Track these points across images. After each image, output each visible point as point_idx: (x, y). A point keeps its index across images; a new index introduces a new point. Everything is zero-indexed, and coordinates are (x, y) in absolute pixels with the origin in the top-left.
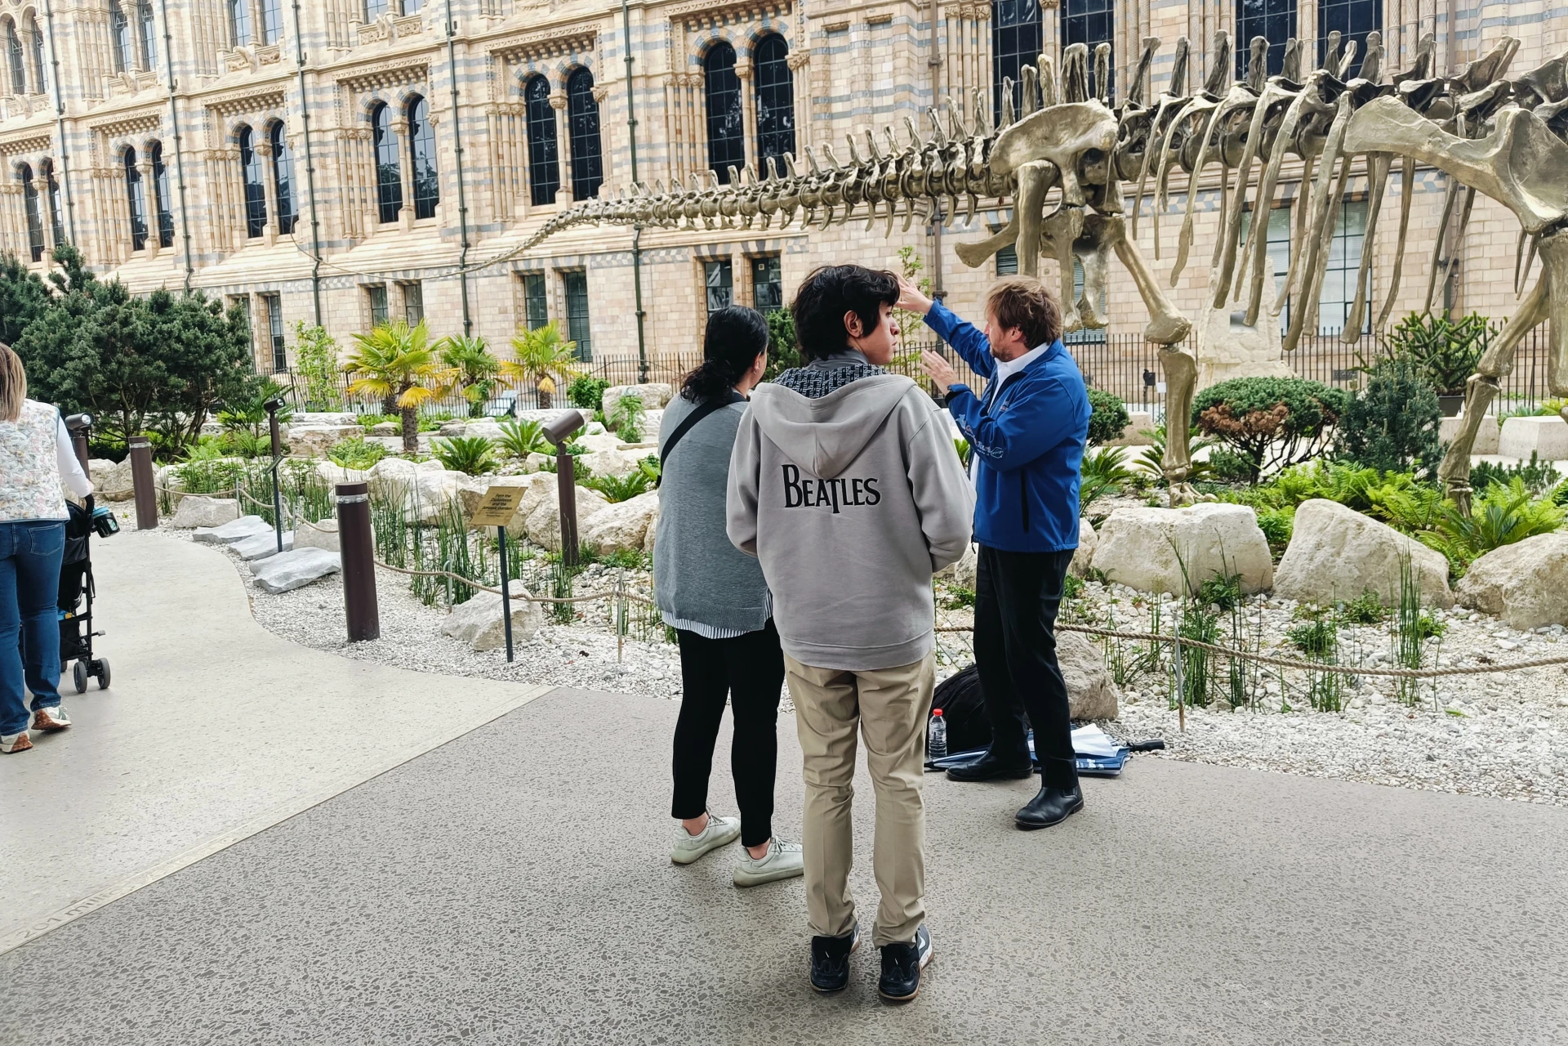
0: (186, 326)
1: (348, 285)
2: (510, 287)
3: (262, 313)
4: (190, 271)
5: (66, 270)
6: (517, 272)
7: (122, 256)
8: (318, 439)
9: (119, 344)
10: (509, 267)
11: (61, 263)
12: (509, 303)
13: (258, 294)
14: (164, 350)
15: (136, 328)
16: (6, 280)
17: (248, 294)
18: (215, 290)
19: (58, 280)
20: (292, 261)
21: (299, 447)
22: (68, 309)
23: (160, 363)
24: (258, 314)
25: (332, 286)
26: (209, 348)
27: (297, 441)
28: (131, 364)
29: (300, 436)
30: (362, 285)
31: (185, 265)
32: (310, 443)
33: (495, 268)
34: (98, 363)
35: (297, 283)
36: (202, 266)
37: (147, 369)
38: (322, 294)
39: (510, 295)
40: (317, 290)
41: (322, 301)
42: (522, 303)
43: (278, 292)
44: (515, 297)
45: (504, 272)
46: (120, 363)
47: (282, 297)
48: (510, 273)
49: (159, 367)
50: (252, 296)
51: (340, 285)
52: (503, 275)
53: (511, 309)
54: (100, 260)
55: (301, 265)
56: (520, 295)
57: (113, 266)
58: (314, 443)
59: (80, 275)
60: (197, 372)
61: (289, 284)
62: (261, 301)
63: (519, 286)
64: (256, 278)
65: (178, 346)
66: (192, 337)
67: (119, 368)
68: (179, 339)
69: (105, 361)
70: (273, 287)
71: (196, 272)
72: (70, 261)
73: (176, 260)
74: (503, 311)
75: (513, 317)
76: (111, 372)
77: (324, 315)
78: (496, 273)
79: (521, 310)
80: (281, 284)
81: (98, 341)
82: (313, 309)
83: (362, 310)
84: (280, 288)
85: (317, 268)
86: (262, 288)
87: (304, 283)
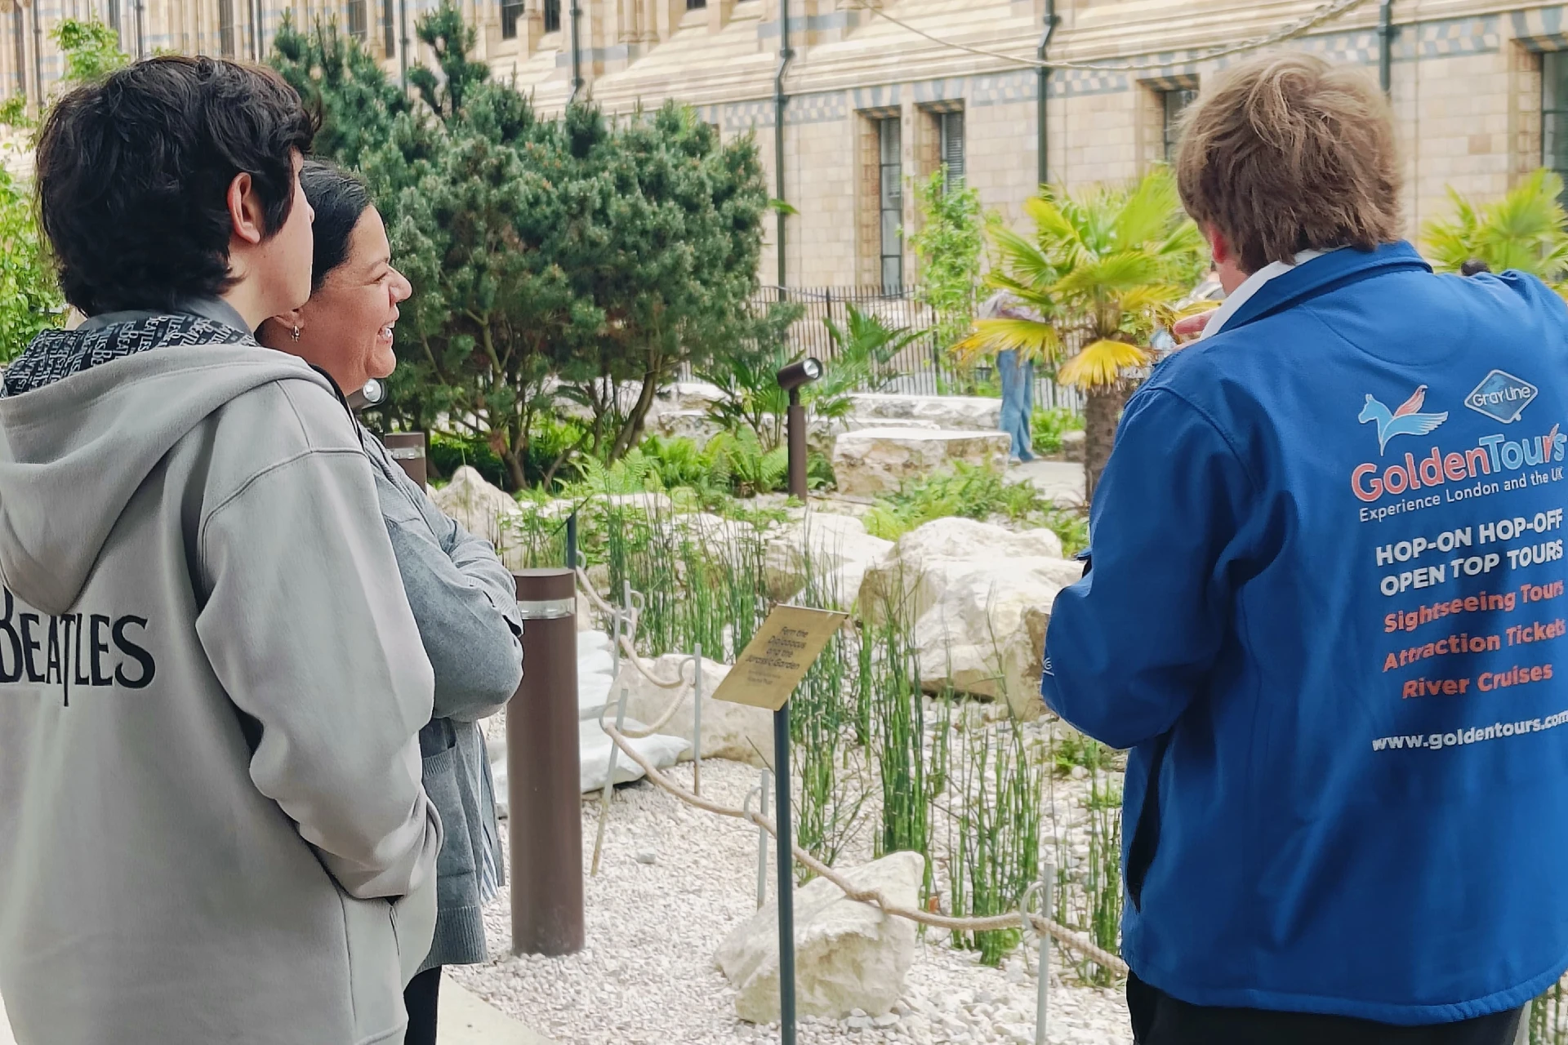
0: (623, 185)
1: (1113, 82)
2: (1503, 81)
3: (927, 154)
4: (788, 54)
5: (440, 56)
6: (1523, 42)
7: (663, 24)
8: (896, 460)
9: (482, 225)
10: (1505, 29)
11: (432, 42)
12: (1498, 126)
13: (922, 107)
14: (569, 240)
15: (516, 191)
16: (317, 83)
17: (898, 108)
18: (834, 99)
19: (423, 80)
20: (998, 26)
21: (856, 477)
22: (402, 146)
23: (555, 270)
24: (918, 155)
25: (1077, 86)
26: (661, 238)
27: (851, 462)
28: (503, 272)
29: (856, 450)
30: (1144, 83)
31: (777, 41)
32: (879, 469)
33: (1464, 34)
34: (436, 265)
35: (1003, 81)
36: (812, 42)
37: (534, 282)
38: (1055, 105)
39: (1502, 103)
40: (1044, 95)
41: (1054, 123)
42: (1533, 125)
43: (961, 101)
44: (1513, 109)
45: (1490, 41)
46: (480, 268)
47: (970, 114)
48: (1504, 44)
49: (552, 280)
50: (908, 114)
51: (1095, 84)
52: (1485, 51)
53: (1500, 140)
54: (620, 34)
55: (1014, 35)
56: (1529, 103)
57: (644, 47)
58: (888, 468)
59: (463, 69)
60: (634, 292)
61: (986, 83)
62: (926, 122)
63: (1528, 80)
64: (919, 67)
65: (597, 232)
66: (626, 210)
67: (478, 280)
68: (601, 215)
69: (451, 263)
70: (950, 93)
71: (798, 58)
72: (446, 37)
73: (763, 31)
74: (1480, 146)
75: (1502, 161)
76: (462, 287)
77: (1056, 158)
78: (1467, 44)
79: (1529, 144)
80: (968, 83)
81: (443, 216)
82: (1033, 143)
83: (1140, 143)
84: (967, 94)
85: (1048, 41)
86: (929, 94)
87: (1018, 79)
